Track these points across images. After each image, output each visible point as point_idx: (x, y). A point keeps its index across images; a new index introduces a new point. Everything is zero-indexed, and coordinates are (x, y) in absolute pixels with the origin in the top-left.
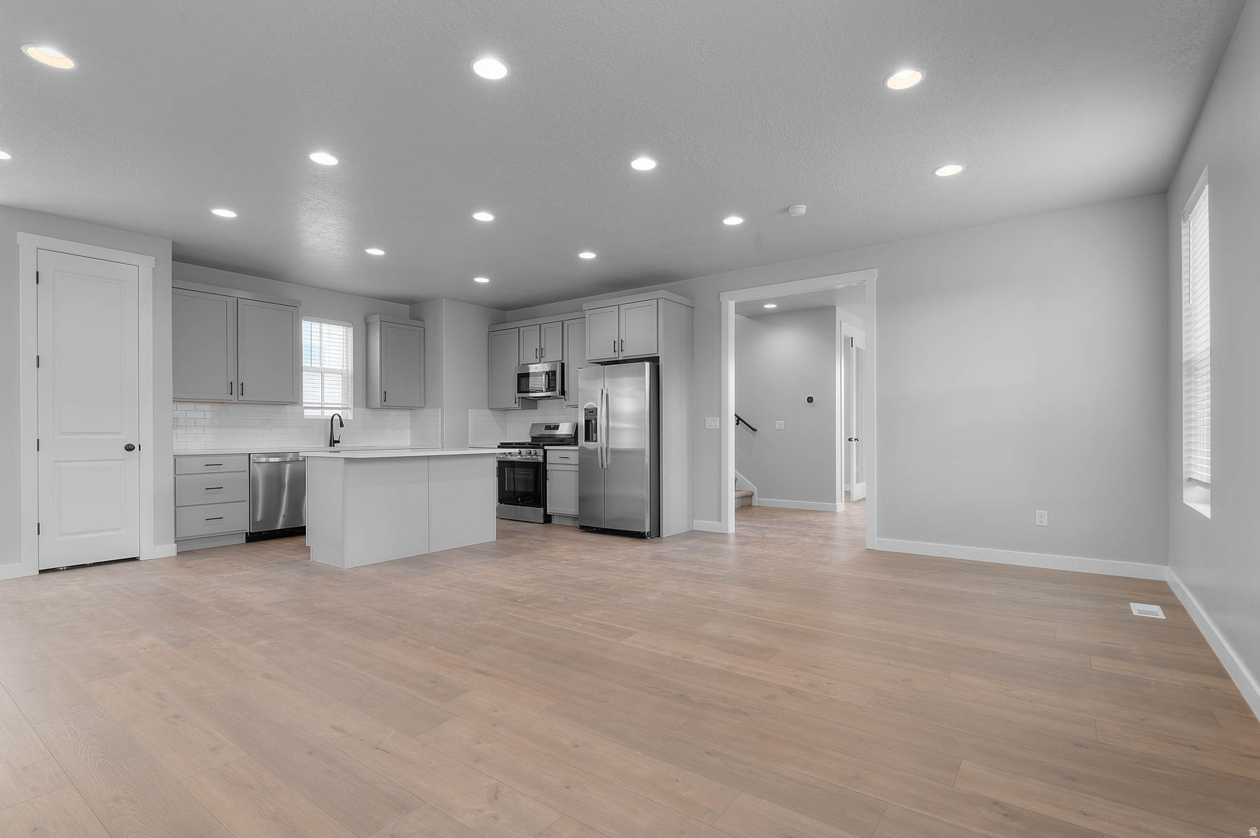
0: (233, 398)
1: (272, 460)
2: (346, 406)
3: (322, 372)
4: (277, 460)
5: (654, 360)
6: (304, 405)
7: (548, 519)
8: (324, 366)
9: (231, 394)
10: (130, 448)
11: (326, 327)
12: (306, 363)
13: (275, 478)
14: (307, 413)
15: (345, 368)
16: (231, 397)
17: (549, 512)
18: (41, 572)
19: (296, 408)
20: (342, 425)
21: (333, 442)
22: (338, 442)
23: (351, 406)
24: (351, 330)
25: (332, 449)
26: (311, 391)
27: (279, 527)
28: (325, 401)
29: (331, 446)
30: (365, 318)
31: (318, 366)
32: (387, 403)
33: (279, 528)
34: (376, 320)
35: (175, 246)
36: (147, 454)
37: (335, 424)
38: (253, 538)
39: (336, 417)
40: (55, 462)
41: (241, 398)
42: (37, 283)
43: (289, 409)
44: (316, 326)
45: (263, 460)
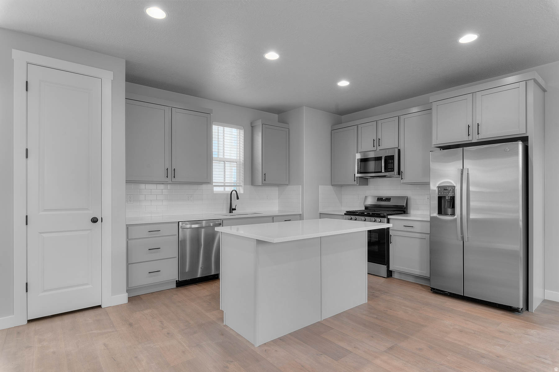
0: (169, 180)
1: (194, 226)
2: (239, 184)
3: (224, 161)
4: (196, 226)
5: (525, 140)
6: (214, 184)
7: (390, 274)
8: (225, 157)
9: (167, 177)
10: (94, 220)
11: (227, 129)
12: (215, 156)
13: (196, 239)
14: (216, 189)
15: (238, 158)
16: (167, 180)
17: (391, 269)
18: (29, 321)
19: (209, 186)
20: (238, 198)
21: (232, 210)
22: (235, 209)
23: (242, 184)
24: (242, 132)
25: (231, 214)
26: (217, 175)
27: (199, 275)
28: (226, 181)
29: (230, 212)
30: (251, 123)
31: (222, 157)
32: (266, 182)
33: (198, 277)
34: (259, 123)
35: (128, 64)
36: (107, 225)
37: (233, 196)
38: (180, 284)
39: (234, 192)
40: (40, 233)
41: (174, 180)
42: (27, 90)
43: (204, 187)
44: (221, 128)
45: (188, 226)
